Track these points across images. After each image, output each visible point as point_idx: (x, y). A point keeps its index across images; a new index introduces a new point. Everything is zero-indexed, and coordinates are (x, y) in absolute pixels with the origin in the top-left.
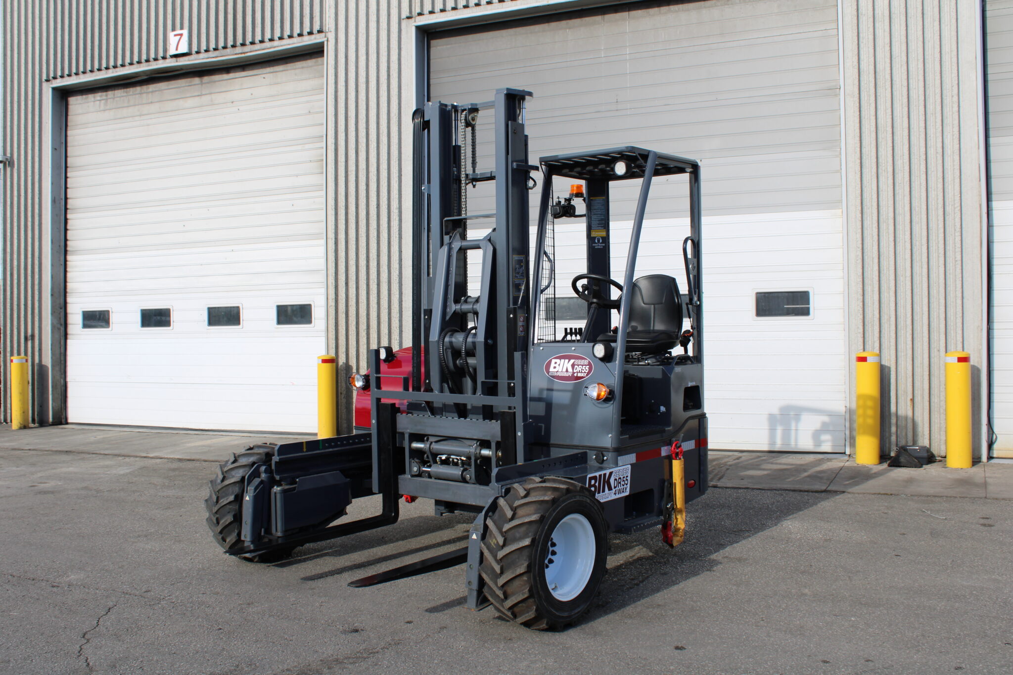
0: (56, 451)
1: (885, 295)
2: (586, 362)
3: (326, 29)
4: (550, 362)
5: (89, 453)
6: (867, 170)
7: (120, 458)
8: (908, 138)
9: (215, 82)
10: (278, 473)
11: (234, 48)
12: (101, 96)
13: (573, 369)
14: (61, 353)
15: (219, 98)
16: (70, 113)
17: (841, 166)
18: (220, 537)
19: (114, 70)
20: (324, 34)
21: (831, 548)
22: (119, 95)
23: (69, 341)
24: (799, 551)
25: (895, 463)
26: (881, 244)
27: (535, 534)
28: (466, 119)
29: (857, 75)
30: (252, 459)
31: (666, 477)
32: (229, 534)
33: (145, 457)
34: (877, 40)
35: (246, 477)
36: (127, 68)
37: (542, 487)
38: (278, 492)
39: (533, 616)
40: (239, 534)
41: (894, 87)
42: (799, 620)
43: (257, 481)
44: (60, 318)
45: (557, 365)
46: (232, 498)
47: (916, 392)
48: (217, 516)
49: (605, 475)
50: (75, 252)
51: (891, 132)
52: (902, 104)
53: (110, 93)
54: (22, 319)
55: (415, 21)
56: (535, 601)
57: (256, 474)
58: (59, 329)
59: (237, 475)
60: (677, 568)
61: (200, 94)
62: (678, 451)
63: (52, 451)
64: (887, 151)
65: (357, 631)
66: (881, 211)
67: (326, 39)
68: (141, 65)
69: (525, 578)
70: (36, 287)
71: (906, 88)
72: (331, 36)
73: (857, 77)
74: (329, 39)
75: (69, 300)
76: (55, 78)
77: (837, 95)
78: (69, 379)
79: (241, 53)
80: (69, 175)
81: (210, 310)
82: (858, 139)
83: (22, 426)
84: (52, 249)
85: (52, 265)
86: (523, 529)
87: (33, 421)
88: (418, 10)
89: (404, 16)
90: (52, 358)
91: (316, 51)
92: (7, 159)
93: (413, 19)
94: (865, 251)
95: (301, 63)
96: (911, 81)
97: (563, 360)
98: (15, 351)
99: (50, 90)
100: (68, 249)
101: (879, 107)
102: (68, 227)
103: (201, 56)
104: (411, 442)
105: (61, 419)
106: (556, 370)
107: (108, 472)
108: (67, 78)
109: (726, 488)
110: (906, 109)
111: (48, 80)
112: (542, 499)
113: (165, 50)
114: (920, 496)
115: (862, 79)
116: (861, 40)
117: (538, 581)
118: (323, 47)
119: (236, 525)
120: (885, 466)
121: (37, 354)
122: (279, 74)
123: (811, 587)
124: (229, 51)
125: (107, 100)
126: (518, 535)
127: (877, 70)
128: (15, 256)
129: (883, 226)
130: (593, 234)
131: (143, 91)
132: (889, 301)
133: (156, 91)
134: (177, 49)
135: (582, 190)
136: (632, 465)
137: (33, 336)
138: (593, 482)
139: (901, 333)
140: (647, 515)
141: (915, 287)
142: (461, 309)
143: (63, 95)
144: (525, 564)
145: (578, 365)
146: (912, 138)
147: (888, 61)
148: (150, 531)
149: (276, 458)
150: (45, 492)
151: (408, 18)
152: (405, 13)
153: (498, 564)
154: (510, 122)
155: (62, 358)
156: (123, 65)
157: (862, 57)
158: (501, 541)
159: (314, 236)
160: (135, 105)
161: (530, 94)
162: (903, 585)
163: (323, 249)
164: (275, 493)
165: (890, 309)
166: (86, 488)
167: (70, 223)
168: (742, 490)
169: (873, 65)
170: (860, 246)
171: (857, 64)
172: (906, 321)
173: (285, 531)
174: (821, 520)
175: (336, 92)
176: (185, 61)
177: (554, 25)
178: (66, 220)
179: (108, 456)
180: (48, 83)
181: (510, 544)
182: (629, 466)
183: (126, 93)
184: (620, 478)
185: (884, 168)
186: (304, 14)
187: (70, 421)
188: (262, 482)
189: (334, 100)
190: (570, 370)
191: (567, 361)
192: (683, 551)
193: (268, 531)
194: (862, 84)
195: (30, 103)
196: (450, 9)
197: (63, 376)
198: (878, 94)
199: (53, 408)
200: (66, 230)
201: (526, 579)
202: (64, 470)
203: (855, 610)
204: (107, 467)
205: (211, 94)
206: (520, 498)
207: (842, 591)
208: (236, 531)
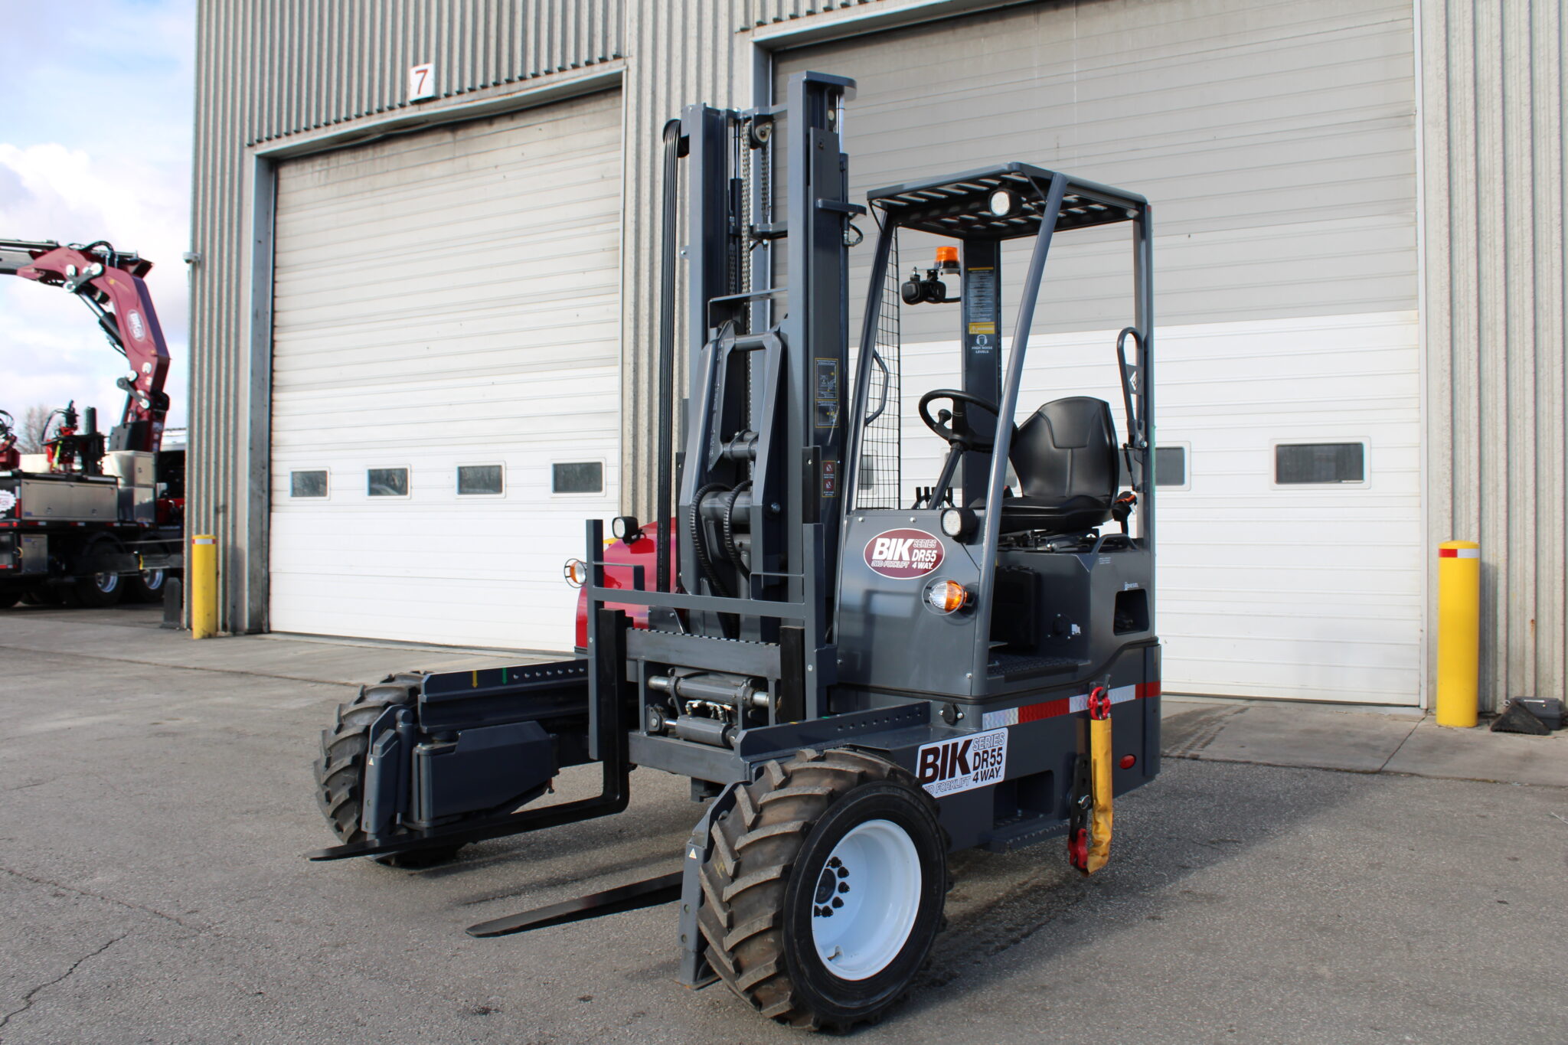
0: (229, 672)
1: (1489, 449)
2: (932, 543)
3: (626, 52)
4: (874, 543)
5: (270, 677)
6: (1461, 244)
7: (309, 685)
8: (1530, 189)
9: (473, 138)
10: (426, 722)
11: (497, 88)
12: (321, 165)
13: (911, 556)
14: (262, 532)
15: (478, 161)
16: (281, 191)
17: (1417, 239)
18: (334, 824)
19: (336, 126)
20: (622, 60)
21: (1380, 881)
22: (345, 163)
23: (274, 515)
24: (1321, 885)
25: (1504, 725)
26: (1484, 365)
27: (792, 859)
28: (750, 134)
29: (1445, 90)
30: (387, 697)
31: (1080, 749)
32: (346, 820)
33: (345, 684)
34: (1480, 31)
35: (372, 728)
36: (353, 122)
37: (815, 769)
38: (422, 753)
39: (787, 1009)
40: (359, 822)
41: (1509, 107)
42: (1302, 1034)
43: (389, 734)
44: (262, 482)
45: (884, 549)
46: (347, 761)
47: (1541, 609)
48: (328, 789)
49: (955, 746)
50: (283, 388)
51: (1501, 181)
52: (1521, 135)
53: (334, 160)
54: (212, 483)
55: (753, 35)
56: (790, 981)
57: (388, 722)
58: (260, 498)
59: (361, 722)
60: (1096, 911)
61: (451, 156)
62: (1100, 703)
63: (223, 671)
64: (1494, 213)
65: (486, 1011)
66: (1484, 311)
67: (625, 67)
68: (373, 117)
69: (770, 939)
70: (231, 438)
71: (1529, 107)
72: (633, 63)
73: (1445, 93)
74: (630, 67)
75: (275, 456)
76: (260, 141)
77: (1411, 126)
78: (272, 569)
79: (507, 94)
80: (278, 278)
81: (461, 471)
82: (1445, 193)
83: (206, 634)
84: (252, 383)
85: (252, 406)
86: (770, 848)
87: (225, 628)
88: (758, 18)
89: (737, 28)
90: (249, 538)
91: (611, 87)
92: (196, 257)
93: (750, 32)
94: (1457, 376)
95: (592, 104)
96: (1537, 96)
97: (894, 540)
98: (203, 528)
99: (254, 159)
100: (275, 383)
101: (1481, 140)
102: (275, 353)
103: (453, 100)
104: (648, 675)
105: (260, 626)
106: (882, 557)
107: (275, 706)
108: (275, 141)
109: (1213, 761)
110: (1528, 142)
111: (251, 145)
112: (809, 792)
113: (404, 94)
114: (1546, 786)
115: (1452, 96)
116: (1452, 33)
117: (796, 946)
118: (621, 81)
119: (354, 805)
120: (1486, 731)
121: (230, 532)
122: (561, 123)
123: (1334, 961)
124: (490, 91)
125: (328, 170)
126: (760, 858)
127: (1480, 81)
128: (205, 394)
129: (1487, 336)
130: (972, 330)
131: (376, 156)
132: (1497, 458)
133: (393, 155)
134: (419, 92)
135: (954, 256)
136: (1010, 728)
137: (225, 507)
138: (930, 759)
139: (1517, 510)
140: (1041, 816)
141: (1541, 434)
142: (731, 452)
143: (272, 164)
144: (770, 913)
145: (919, 549)
146: (1539, 190)
147: (1497, 64)
148: (270, 804)
149: (422, 697)
150: (165, 734)
151: (743, 30)
152: (739, 23)
153: (725, 910)
154: (812, 129)
155: (265, 539)
156: (348, 119)
157: (1454, 60)
158: (729, 866)
159: (604, 361)
160: (364, 177)
161: (851, 83)
162: (1511, 966)
163: (617, 380)
164: (419, 756)
165: (1497, 472)
166: (228, 730)
167: (278, 346)
168: (1239, 766)
169: (1472, 72)
170: (1448, 368)
171: (1444, 72)
172: (1525, 492)
173: (434, 819)
174: (1367, 826)
175: (639, 145)
176: (431, 108)
177: (962, 32)
178: (273, 342)
179: (294, 681)
180: (252, 149)
181: (746, 875)
182: (1006, 731)
183: (354, 158)
184: (986, 752)
185: (1488, 241)
186: (595, 32)
187: (274, 628)
188: (397, 736)
189: (634, 157)
190: (906, 557)
191: (901, 541)
192: (1114, 876)
193: (407, 816)
194: (1454, 104)
195: (227, 177)
196: (805, 14)
197: (266, 564)
198: (1480, 120)
199: (250, 609)
200: (272, 356)
201: (772, 941)
202: (219, 700)
203: (1413, 1018)
204: (281, 697)
205: (467, 155)
206: (773, 788)
207: (1392, 973)
208: (356, 816)
